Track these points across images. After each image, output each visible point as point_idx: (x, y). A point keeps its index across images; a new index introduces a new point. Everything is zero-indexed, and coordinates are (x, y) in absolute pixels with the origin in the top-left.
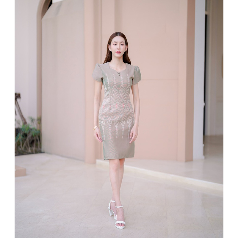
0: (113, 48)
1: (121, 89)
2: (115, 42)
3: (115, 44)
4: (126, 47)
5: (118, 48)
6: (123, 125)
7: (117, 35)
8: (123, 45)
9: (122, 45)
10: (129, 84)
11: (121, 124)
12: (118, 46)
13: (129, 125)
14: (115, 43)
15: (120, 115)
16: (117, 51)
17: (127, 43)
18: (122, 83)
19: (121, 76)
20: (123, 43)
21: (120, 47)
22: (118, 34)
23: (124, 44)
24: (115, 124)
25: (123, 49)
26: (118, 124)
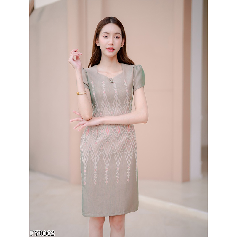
0: (103, 42)
1: (115, 103)
2: (107, 33)
3: (106, 37)
4: (122, 41)
5: (111, 42)
6: (118, 161)
7: (110, 22)
8: (119, 38)
9: (117, 37)
10: (127, 94)
11: (116, 160)
12: (110, 40)
13: (129, 161)
14: (106, 35)
15: (113, 145)
16: (109, 46)
17: (124, 35)
18: (116, 95)
19: (114, 83)
20: (118, 34)
21: (113, 41)
22: (111, 20)
23: (121, 36)
24: (105, 160)
25: (118, 44)
26: (109, 160)
